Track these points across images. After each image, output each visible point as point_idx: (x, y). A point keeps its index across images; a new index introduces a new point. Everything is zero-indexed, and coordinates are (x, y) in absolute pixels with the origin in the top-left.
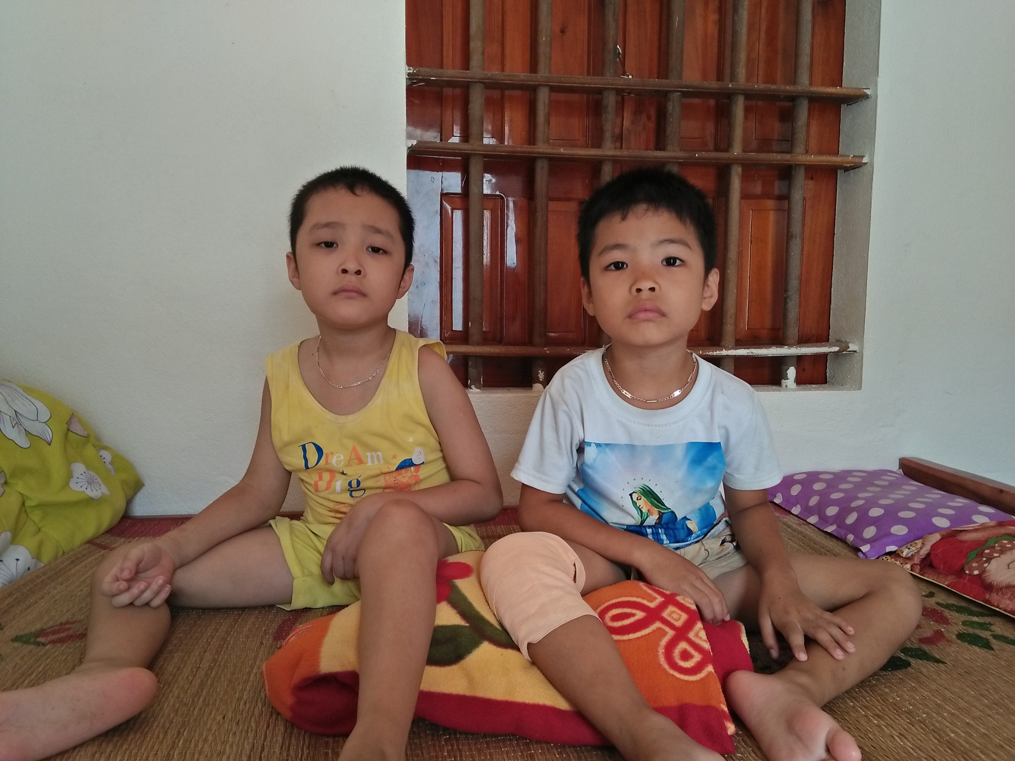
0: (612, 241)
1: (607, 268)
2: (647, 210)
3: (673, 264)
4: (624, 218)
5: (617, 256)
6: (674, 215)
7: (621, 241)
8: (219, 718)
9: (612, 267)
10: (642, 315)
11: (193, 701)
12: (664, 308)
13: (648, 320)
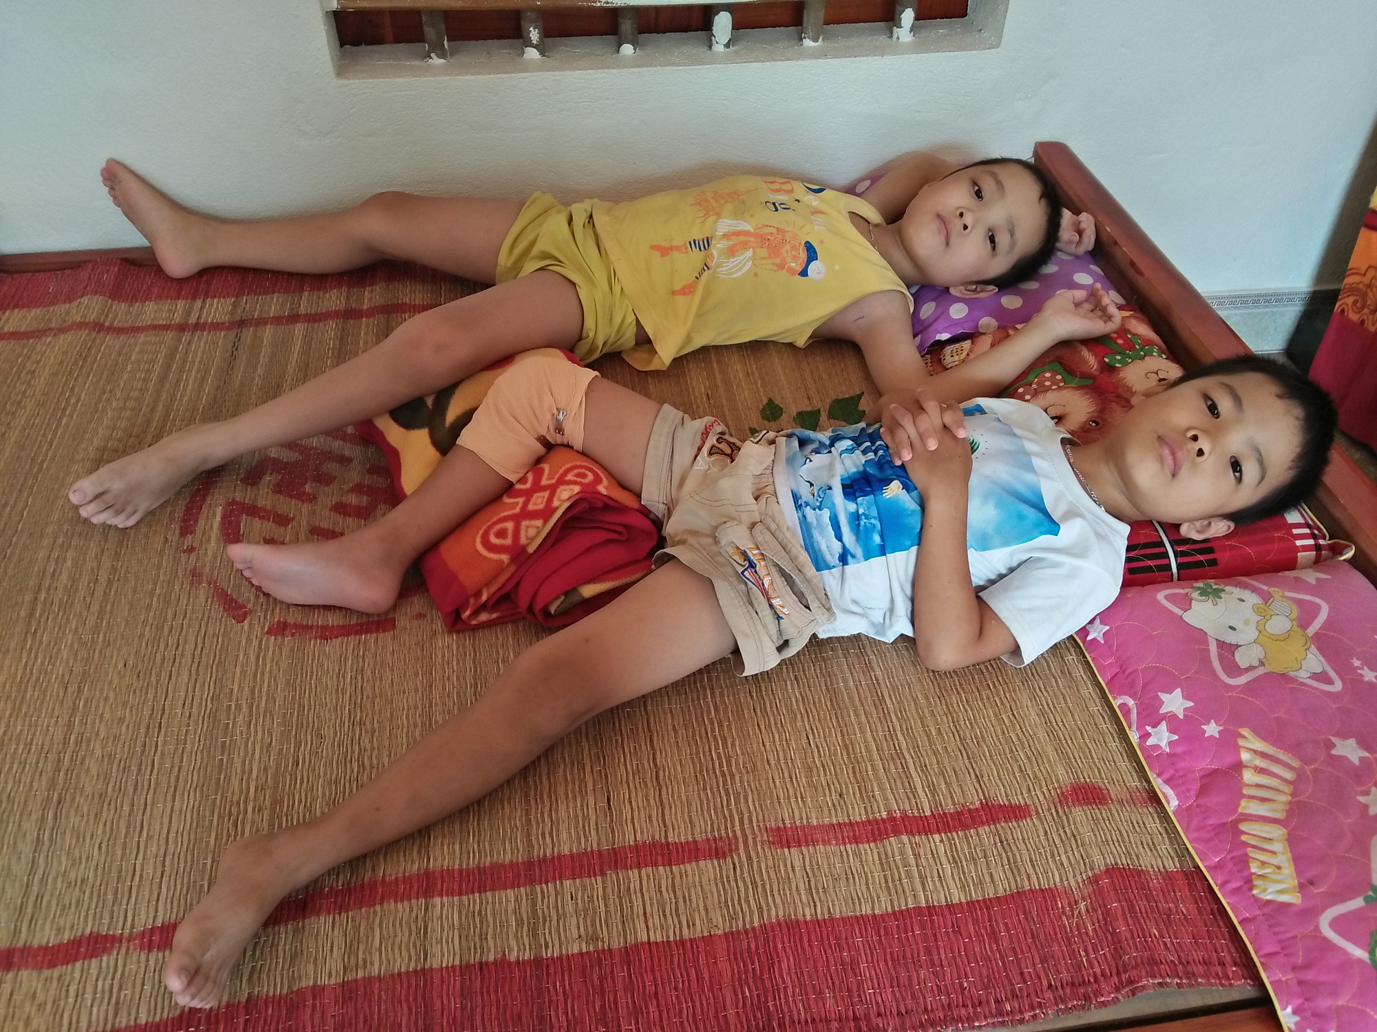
0: (1241, 392)
1: (1206, 397)
2: (1297, 418)
3: (1235, 471)
4: (1279, 396)
5: (1225, 404)
6: (1298, 450)
7: (1245, 402)
8: (121, 665)
9: (1209, 403)
10: (1167, 452)
11: (93, 638)
12: (1183, 473)
13: (1161, 460)
